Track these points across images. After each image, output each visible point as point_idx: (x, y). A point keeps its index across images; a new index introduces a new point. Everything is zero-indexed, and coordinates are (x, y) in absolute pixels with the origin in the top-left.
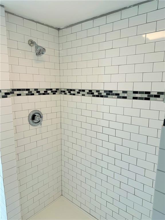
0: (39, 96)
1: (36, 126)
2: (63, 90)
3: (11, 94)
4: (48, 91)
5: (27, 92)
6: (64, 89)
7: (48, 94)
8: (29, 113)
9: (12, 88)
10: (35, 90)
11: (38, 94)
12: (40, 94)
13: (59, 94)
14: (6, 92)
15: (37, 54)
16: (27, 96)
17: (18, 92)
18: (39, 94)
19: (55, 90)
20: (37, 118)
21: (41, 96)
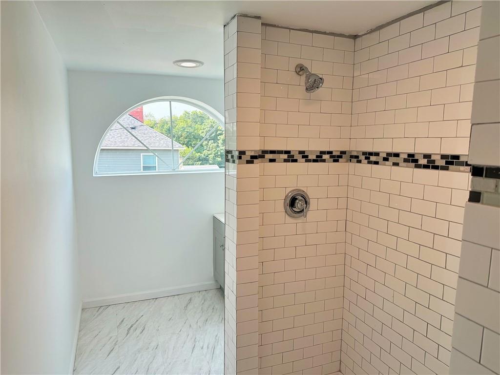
0: (307, 163)
1: (296, 217)
2: (355, 154)
3: (260, 159)
4: (323, 155)
5: (285, 156)
6: (357, 151)
7: (324, 161)
8: (287, 193)
9: (263, 149)
10: (300, 152)
11: (304, 161)
12: (308, 161)
13: (347, 162)
14: (253, 154)
15: (307, 89)
16: (285, 163)
17: (271, 156)
18: (306, 161)
19: (338, 154)
20: (299, 205)
21: (309, 163)
